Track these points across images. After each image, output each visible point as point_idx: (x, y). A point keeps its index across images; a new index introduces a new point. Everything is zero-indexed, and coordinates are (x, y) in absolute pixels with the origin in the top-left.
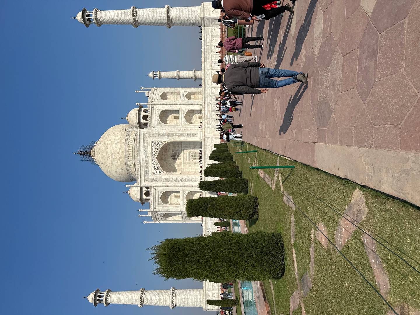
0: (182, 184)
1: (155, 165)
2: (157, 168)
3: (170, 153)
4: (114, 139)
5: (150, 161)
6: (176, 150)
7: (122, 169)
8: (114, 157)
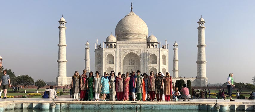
0: (118, 65)
1: (128, 51)
3: (133, 58)
5: (130, 49)
6: (135, 62)
7: (124, 31)
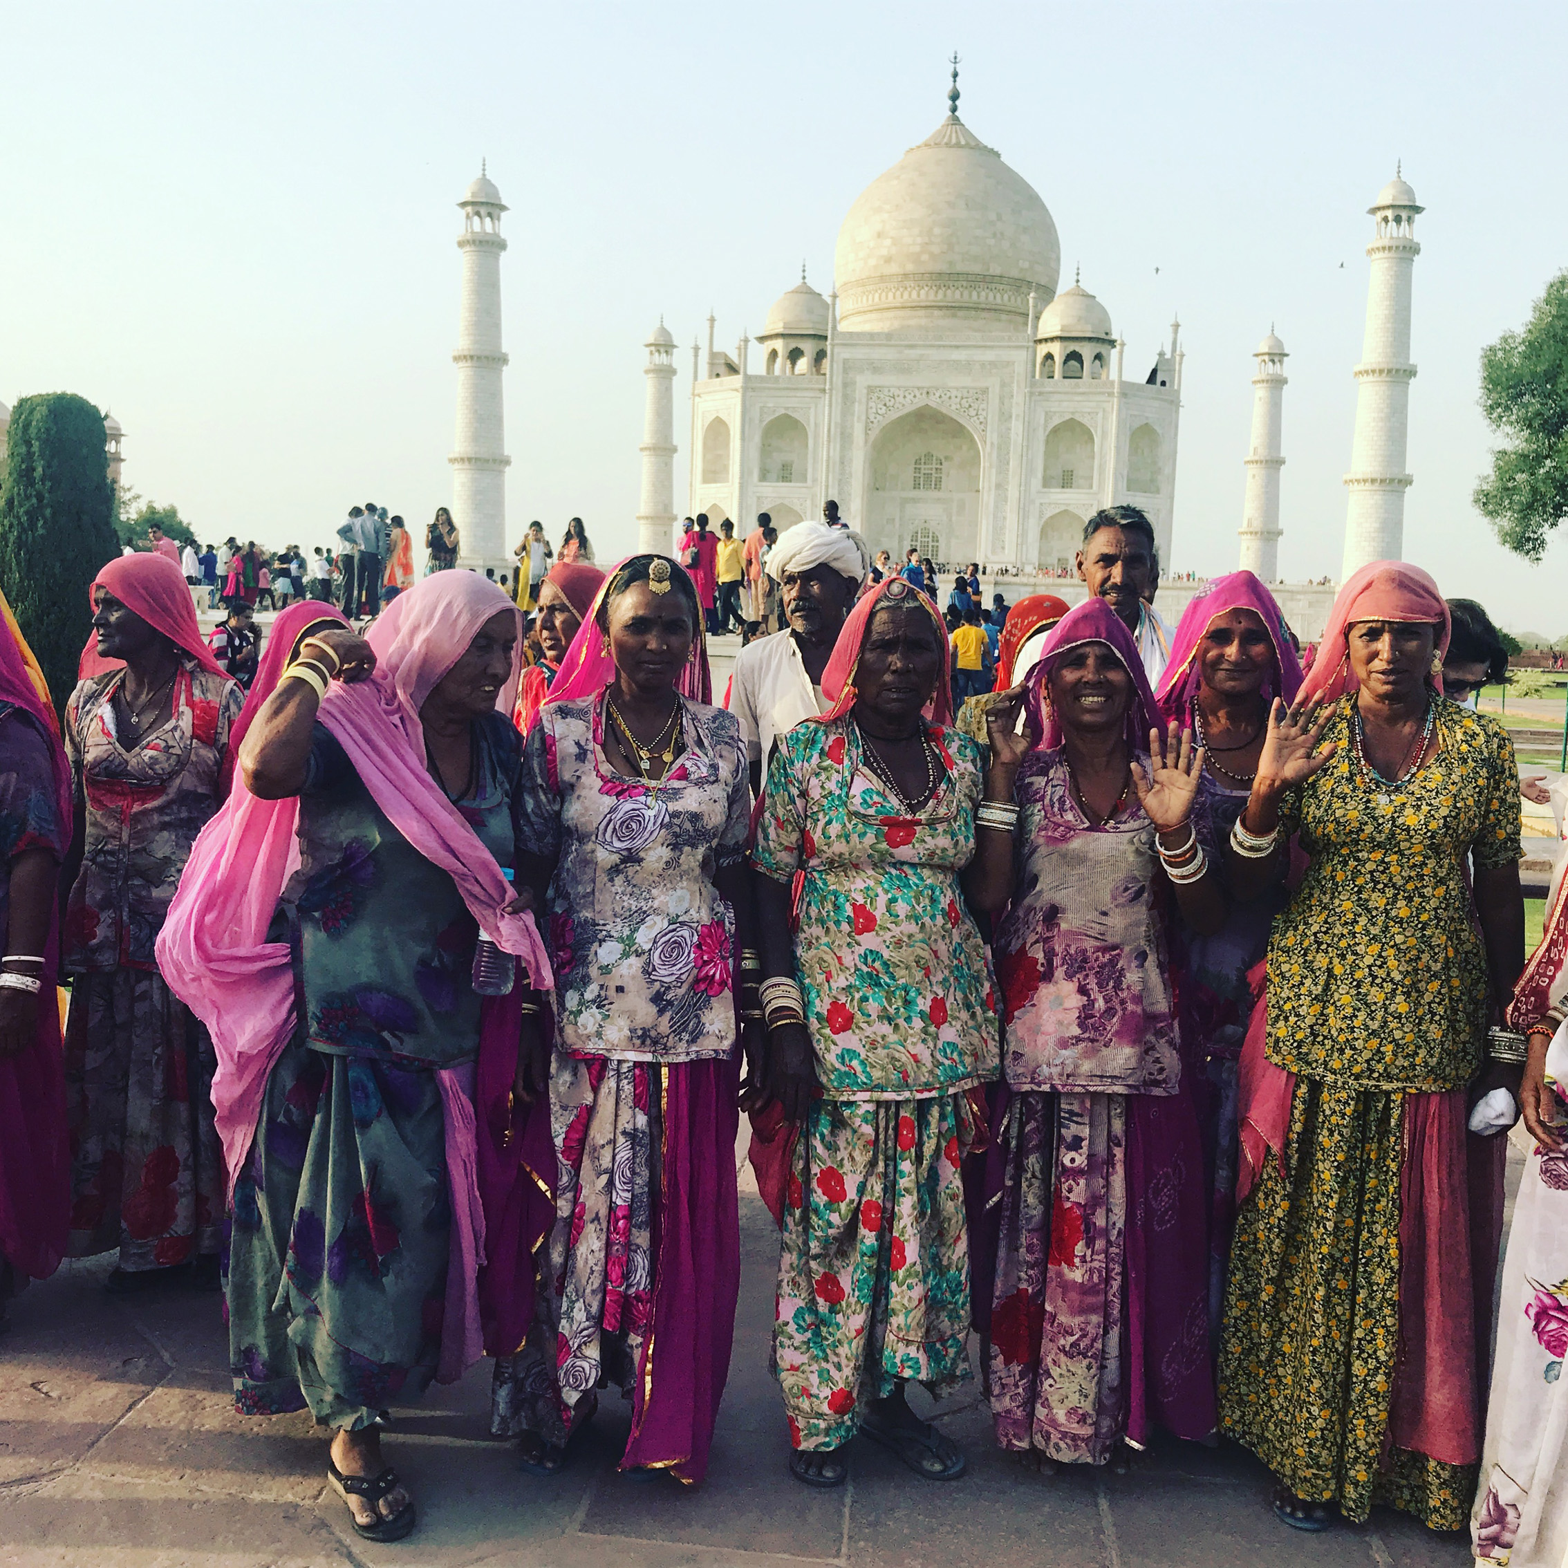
1: (901, 399)
2: (891, 404)
3: (940, 447)
4: (1002, 234)
5: (918, 381)
6: (952, 471)
8: (937, 231)
